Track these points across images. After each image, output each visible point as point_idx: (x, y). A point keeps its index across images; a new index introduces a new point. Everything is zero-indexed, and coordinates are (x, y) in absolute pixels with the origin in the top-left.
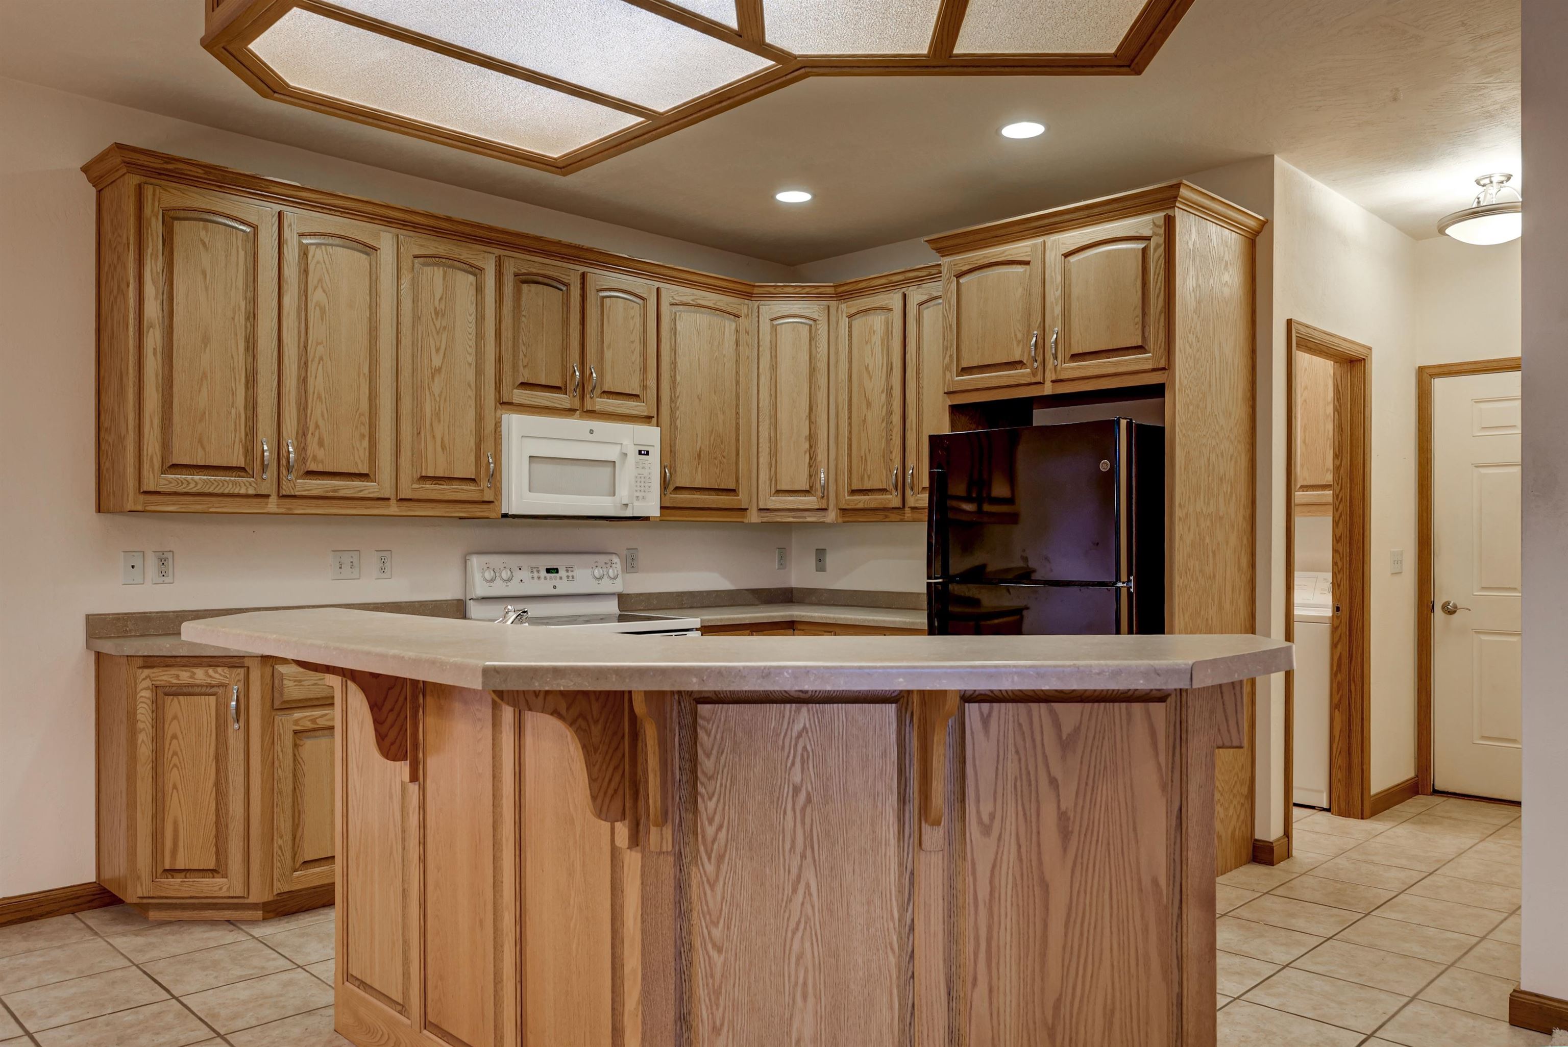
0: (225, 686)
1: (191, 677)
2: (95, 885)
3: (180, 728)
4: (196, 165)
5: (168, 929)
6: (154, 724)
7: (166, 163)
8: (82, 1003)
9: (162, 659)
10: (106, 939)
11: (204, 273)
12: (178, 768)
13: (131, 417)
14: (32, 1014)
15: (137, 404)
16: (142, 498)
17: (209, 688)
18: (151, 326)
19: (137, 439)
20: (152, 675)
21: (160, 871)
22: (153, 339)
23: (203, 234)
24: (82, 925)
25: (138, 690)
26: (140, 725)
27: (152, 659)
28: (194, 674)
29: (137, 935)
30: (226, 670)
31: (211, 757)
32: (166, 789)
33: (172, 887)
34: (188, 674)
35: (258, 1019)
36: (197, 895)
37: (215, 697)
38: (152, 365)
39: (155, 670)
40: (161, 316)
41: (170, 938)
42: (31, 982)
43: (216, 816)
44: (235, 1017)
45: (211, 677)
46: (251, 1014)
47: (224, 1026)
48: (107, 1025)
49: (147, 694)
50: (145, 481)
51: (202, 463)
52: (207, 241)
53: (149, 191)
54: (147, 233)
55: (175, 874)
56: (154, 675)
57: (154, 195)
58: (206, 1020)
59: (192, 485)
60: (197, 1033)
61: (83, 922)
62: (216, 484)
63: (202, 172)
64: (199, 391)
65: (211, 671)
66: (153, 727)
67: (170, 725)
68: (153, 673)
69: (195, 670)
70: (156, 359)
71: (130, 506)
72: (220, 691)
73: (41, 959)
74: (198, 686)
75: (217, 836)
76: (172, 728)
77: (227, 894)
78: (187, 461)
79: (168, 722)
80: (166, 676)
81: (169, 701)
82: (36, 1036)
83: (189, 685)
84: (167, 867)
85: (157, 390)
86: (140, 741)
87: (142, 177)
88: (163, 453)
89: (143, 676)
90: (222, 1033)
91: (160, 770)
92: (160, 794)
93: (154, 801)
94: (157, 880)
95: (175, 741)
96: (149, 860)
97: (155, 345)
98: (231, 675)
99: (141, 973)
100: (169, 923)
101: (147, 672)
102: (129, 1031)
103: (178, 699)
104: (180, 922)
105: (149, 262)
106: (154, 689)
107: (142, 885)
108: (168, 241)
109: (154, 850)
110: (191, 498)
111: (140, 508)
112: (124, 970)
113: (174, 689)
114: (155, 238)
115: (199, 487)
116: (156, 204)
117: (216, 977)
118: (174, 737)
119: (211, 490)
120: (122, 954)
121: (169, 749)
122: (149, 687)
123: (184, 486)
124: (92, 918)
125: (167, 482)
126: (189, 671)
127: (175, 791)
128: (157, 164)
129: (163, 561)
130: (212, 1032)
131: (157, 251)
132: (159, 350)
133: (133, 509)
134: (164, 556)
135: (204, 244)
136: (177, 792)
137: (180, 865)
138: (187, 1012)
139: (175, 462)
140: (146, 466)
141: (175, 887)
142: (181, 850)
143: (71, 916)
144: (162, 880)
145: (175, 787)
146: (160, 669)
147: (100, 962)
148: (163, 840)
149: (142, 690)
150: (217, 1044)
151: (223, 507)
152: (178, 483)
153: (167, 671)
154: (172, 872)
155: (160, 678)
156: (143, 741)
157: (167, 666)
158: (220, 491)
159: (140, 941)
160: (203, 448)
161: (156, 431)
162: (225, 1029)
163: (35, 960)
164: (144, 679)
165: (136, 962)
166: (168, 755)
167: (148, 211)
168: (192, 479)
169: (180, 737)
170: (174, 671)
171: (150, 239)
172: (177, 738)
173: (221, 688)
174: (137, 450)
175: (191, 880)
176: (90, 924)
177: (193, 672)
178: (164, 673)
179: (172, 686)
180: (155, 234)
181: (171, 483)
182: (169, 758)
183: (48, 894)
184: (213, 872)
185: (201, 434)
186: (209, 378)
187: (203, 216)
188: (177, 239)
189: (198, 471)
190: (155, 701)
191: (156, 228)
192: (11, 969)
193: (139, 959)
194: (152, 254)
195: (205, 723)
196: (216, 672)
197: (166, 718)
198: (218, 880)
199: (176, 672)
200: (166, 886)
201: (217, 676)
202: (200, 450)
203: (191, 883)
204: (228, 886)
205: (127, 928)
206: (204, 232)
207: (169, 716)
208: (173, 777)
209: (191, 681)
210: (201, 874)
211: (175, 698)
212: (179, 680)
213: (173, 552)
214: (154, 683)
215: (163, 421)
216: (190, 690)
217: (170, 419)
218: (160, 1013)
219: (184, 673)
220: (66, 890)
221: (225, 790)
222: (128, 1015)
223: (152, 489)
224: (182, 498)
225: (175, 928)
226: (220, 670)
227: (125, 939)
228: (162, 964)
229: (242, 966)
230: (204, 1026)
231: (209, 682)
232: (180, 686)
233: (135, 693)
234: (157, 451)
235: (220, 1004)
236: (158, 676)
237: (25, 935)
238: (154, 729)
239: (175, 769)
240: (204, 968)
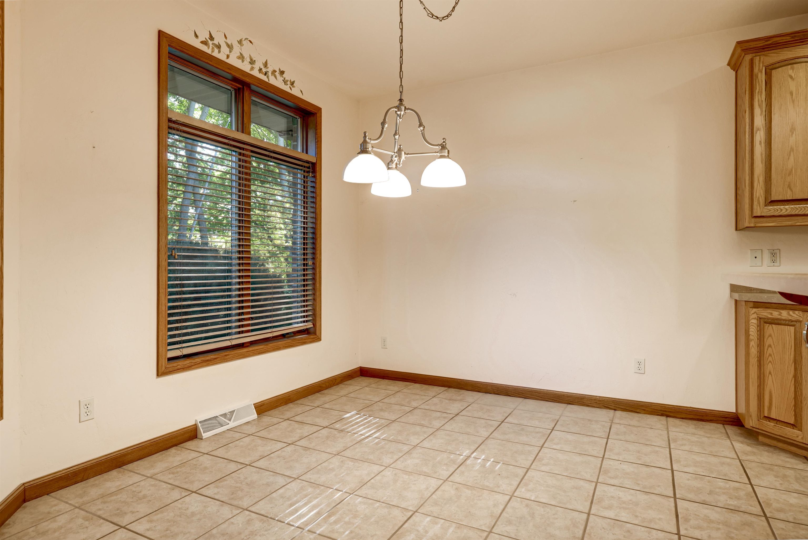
0: (800, 322)
1: (780, 315)
2: (735, 414)
3: (773, 342)
4: (785, 35)
5: (767, 448)
6: (759, 338)
7: (767, 41)
8: (703, 466)
9: (763, 304)
10: (732, 442)
11: (791, 93)
12: (771, 363)
13: (747, 178)
14: (678, 461)
15: (750, 172)
16: (753, 220)
17: (790, 322)
18: (758, 129)
19: (751, 190)
20: (757, 312)
21: (762, 416)
22: (760, 136)
23: (790, 72)
24: (724, 431)
25: (750, 319)
26: (751, 337)
27: (758, 304)
28: (781, 313)
29: (748, 445)
30: (801, 313)
31: (792, 361)
32: (765, 373)
33: (769, 427)
34: (777, 313)
35: (795, 518)
36: (783, 435)
37: (794, 327)
38: (759, 150)
39: (759, 309)
40: (764, 123)
41: (766, 453)
42: (687, 448)
43: (795, 395)
44: (780, 510)
45: (791, 315)
46: (792, 514)
47: (770, 512)
48: (709, 482)
49: (755, 321)
50: (755, 211)
51: (791, 198)
52: (793, 76)
53: (757, 60)
54: (756, 82)
55: (771, 421)
56: (758, 312)
57: (760, 61)
58: (762, 504)
59: (783, 211)
60: (753, 508)
61: (726, 430)
62: (800, 209)
63: (790, 38)
64: (788, 159)
65: (791, 313)
66: (758, 339)
67: (767, 339)
68: (758, 311)
69: (782, 311)
70: (761, 146)
71: (747, 225)
72: (798, 325)
73: (697, 440)
74: (784, 320)
75: (795, 406)
76: (768, 341)
77: (801, 441)
78: (780, 198)
79: (766, 338)
80: (766, 313)
81: (767, 327)
82: (675, 472)
83: (778, 319)
84: (766, 415)
85: (762, 163)
86: (751, 346)
87: (753, 54)
88: (765, 195)
89: (753, 312)
90: (768, 515)
91: (762, 362)
92: (762, 376)
93: (759, 378)
94: (760, 420)
95: (770, 349)
96: (756, 409)
97: (761, 139)
98: (803, 316)
99: (740, 464)
100: (770, 446)
101: (755, 310)
102: (717, 490)
103: (772, 326)
104: (775, 447)
105: (757, 97)
106: (759, 319)
107: (752, 420)
108: (768, 83)
109: (759, 404)
110: (784, 218)
111: (752, 225)
112: (732, 459)
113: (770, 320)
114: (760, 83)
115: (788, 212)
116: (761, 65)
117: (781, 484)
118: (770, 346)
119: (797, 213)
120: (736, 452)
121: (767, 352)
122: (756, 318)
123: (778, 212)
124: (731, 430)
125: (768, 211)
126: (778, 311)
127: (770, 375)
128: (761, 44)
129: (773, 255)
130: (762, 512)
131: (762, 89)
132: (763, 141)
133: (749, 226)
134: (774, 252)
135: (791, 77)
136: (772, 376)
137: (773, 416)
138: (754, 494)
139: (772, 199)
140: (755, 203)
141: (770, 427)
142: (773, 408)
143: (722, 425)
144: (763, 421)
145: (770, 373)
146: (762, 309)
147: (723, 451)
148: (764, 400)
149: (752, 319)
150: (761, 520)
151: (805, 222)
152: (775, 211)
153: (765, 310)
154: (769, 418)
155: (762, 314)
156: (753, 346)
157: (766, 308)
158: (803, 213)
159: (748, 449)
160: (791, 190)
161: (761, 185)
162: (771, 514)
163: (694, 439)
164: (753, 314)
165: (740, 458)
166: (766, 355)
167: (756, 70)
168: (784, 208)
169: (773, 346)
170: (769, 311)
171: (757, 85)
172: (771, 347)
173: (798, 323)
174: (751, 195)
175: (780, 426)
176: (728, 432)
177: (780, 312)
178: (764, 311)
179: (769, 319)
180: (760, 81)
181: (770, 210)
182: (767, 357)
183: (711, 411)
184: (793, 426)
185: (789, 183)
186: (795, 150)
187: (791, 62)
188: (774, 80)
189: (788, 203)
190: (759, 326)
191: (762, 77)
192: (683, 439)
193: (743, 457)
194: (758, 92)
195: (788, 342)
196: (795, 313)
197: (765, 335)
198: (796, 431)
199: (771, 312)
200: (765, 425)
201: (795, 315)
202: (789, 190)
203: (780, 428)
204: (802, 436)
205: (746, 440)
206: (791, 71)
207: (767, 335)
208: (769, 367)
209: (779, 317)
210: (786, 424)
211: (770, 326)
212: (773, 316)
213: (780, 250)
214: (758, 316)
215: (765, 178)
216: (779, 322)
217: (770, 177)
218: (738, 488)
219: (775, 312)
220: (720, 412)
221: (800, 381)
222: (721, 482)
223: (759, 215)
224: (778, 218)
225: (771, 449)
226: (797, 312)
227: (741, 445)
228: (754, 464)
229: (800, 485)
230: (759, 507)
231: (790, 318)
232: (773, 319)
233: (749, 321)
234: (762, 194)
235: (775, 499)
236: (760, 313)
237: (697, 426)
238: (759, 340)
239: (770, 364)
240: (776, 476)
